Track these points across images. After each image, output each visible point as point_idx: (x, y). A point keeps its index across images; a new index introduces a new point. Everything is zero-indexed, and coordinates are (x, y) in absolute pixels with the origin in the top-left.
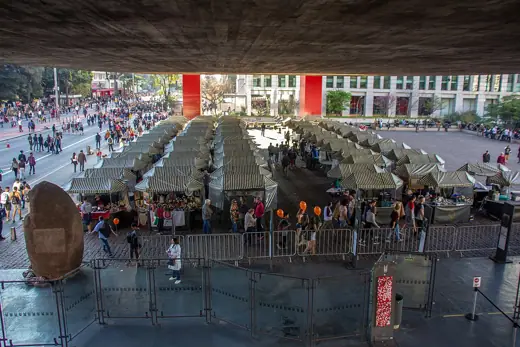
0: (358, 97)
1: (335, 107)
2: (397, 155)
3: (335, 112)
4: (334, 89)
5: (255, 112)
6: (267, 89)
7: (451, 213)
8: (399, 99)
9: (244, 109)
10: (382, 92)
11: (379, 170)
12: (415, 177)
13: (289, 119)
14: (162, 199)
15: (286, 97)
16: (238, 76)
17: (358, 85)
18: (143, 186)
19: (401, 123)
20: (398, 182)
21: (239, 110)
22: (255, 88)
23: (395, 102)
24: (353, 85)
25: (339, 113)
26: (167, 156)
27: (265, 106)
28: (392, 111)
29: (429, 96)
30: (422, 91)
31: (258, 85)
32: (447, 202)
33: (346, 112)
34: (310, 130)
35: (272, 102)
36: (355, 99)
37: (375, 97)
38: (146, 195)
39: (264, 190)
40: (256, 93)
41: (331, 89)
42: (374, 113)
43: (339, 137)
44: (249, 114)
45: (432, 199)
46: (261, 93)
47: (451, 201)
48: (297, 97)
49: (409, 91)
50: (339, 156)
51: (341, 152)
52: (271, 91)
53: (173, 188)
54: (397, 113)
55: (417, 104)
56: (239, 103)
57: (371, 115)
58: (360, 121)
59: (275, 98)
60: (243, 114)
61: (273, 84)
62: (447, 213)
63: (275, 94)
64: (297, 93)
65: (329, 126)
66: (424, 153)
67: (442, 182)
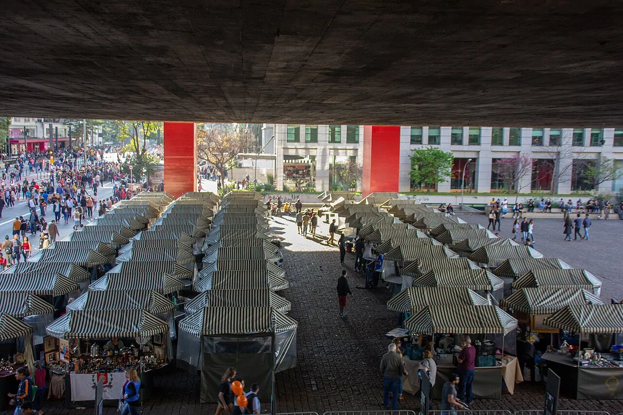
0: (464, 160)
1: (424, 176)
2: (515, 270)
3: (427, 185)
4: (425, 146)
5: (291, 184)
6: (310, 145)
7: (611, 380)
8: (537, 163)
9: (271, 179)
10: (506, 151)
11: (476, 299)
12: (542, 311)
13: (341, 200)
14: (94, 349)
15: (343, 159)
16: (265, 125)
17: (466, 140)
18: (60, 327)
19: (538, 206)
20: (508, 323)
21: (263, 181)
22: (290, 145)
23: (530, 168)
24: (456, 140)
25: (432, 187)
26: (117, 270)
27: (308, 174)
28: (525, 182)
29: (592, 157)
30: (577, 149)
31: (297, 140)
32: (602, 360)
33: (445, 186)
34: (372, 220)
35: (318, 167)
36: (459, 163)
37: (494, 160)
38: (64, 344)
39: (272, 334)
40: (292, 152)
41: (417, 147)
42: (493, 186)
43: (421, 234)
44: (280, 188)
45: (574, 353)
46: (301, 153)
47: (608, 359)
48: (360, 161)
49: (555, 149)
50: (414, 271)
51: (416, 263)
52: (317, 150)
53: (113, 330)
54: (534, 186)
55: (570, 171)
56: (265, 168)
57: (488, 189)
58: (468, 200)
59: (323, 162)
60: (270, 188)
61: (320, 137)
62: (601, 380)
63: (324, 156)
64: (360, 152)
65: (408, 213)
66: (564, 266)
67: (587, 324)
